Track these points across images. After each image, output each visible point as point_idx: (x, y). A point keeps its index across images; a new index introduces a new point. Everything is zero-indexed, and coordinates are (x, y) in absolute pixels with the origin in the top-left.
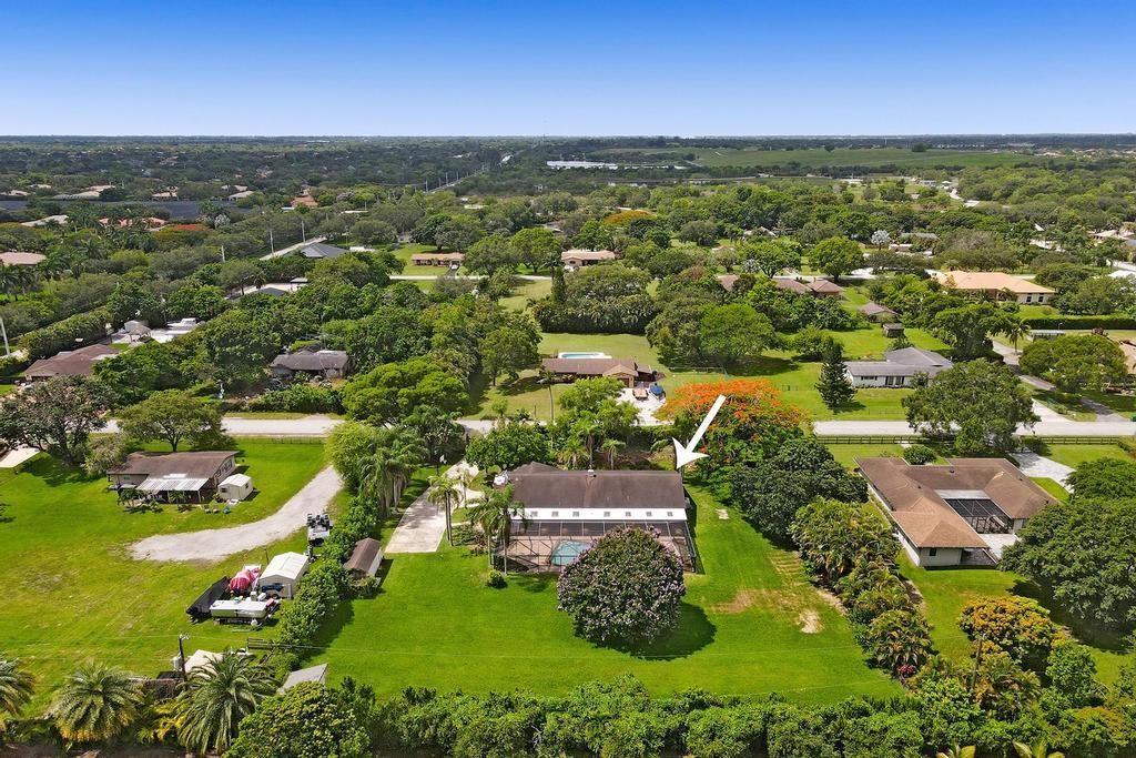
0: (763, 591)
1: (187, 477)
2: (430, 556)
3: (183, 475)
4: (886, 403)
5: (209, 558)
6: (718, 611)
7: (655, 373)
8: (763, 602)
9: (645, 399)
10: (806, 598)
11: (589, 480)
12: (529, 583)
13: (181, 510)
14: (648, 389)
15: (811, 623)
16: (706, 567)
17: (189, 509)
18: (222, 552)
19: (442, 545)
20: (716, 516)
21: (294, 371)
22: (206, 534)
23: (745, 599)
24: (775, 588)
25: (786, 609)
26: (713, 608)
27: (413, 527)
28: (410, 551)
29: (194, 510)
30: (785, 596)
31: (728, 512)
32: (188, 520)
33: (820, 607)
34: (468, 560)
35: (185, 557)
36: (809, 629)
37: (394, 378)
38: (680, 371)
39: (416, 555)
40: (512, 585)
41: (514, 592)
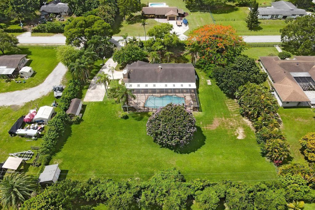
0: (223, 119)
1: (7, 68)
2: (100, 103)
3: (5, 67)
4: (270, 27)
5: (18, 105)
6: (207, 129)
7: (184, 13)
8: (223, 124)
9: (181, 26)
10: (239, 121)
11: (159, 70)
12: (136, 116)
13: (7, 81)
14: (182, 21)
15: (241, 135)
16: (203, 108)
17: (10, 81)
18: (23, 102)
19: (105, 98)
20: (206, 83)
21: (49, 13)
22: (17, 93)
23: (216, 124)
24: (228, 117)
25: (232, 127)
26: (205, 127)
27: (94, 89)
28: (93, 101)
29: (12, 82)
30: (231, 121)
31: (211, 81)
32: (10, 86)
33: (244, 126)
34: (114, 105)
35: (9, 104)
36: (240, 137)
37: (82, 24)
38: (194, 12)
39: (95, 103)
40: (130, 118)
41: (131, 120)
